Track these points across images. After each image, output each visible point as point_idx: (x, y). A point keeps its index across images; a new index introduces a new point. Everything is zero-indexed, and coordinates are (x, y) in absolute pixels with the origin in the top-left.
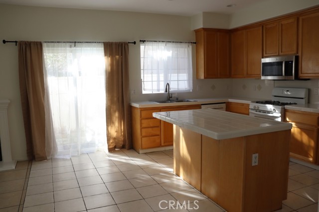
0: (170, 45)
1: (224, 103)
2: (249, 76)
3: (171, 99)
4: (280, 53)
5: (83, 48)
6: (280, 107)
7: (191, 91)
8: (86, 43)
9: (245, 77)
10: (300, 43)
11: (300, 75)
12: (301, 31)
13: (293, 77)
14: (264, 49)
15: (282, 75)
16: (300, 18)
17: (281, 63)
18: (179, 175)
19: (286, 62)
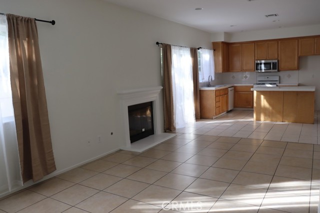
1: (233, 87)
2: (244, 70)
4: (267, 58)
9: (241, 71)
10: (279, 53)
11: (280, 69)
12: (279, 48)
13: (276, 70)
14: (256, 55)
15: (270, 69)
16: (280, 42)
17: (270, 63)
18: (260, 120)
19: (273, 63)
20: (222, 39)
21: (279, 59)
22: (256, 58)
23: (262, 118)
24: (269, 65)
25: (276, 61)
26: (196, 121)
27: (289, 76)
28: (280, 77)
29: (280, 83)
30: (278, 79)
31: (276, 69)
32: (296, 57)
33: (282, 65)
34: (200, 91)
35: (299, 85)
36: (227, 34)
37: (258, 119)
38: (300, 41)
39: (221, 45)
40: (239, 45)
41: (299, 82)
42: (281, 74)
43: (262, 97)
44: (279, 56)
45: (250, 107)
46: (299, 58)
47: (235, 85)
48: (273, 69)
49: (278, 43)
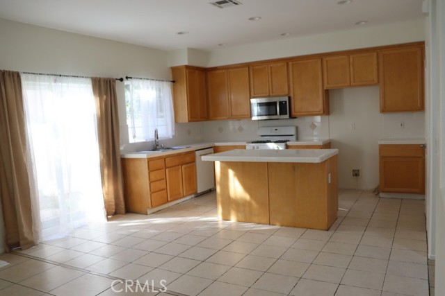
0: (154, 82)
1: (211, 147)
2: (233, 117)
3: (158, 147)
4: (271, 94)
5: (70, 84)
6: (284, 144)
7: (171, 137)
8: (74, 78)
10: (291, 85)
11: (294, 114)
12: (291, 75)
13: (287, 116)
14: (252, 89)
15: (275, 114)
16: (290, 63)
17: (275, 104)
18: (229, 220)
19: (281, 103)
21: (292, 95)
22: (252, 95)
25: (286, 99)
27: (313, 127)
28: (297, 128)
29: (297, 139)
31: (286, 114)
32: (320, 91)
33: (297, 106)
37: (226, 218)
38: (325, 60)
39: (184, 73)
40: (223, 71)
41: (331, 138)
43: (231, 172)
44: (292, 91)
47: (217, 144)
48: (281, 114)
49: (288, 65)
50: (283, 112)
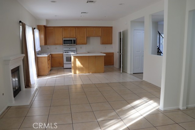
2: (56, 44)
4: (70, 37)
9: (54, 44)
11: (77, 44)
12: (77, 32)
13: (75, 44)
14: (63, 35)
15: (72, 43)
16: (77, 28)
18: (76, 73)
19: (74, 40)
20: (44, 23)
21: (77, 38)
22: (63, 37)
23: (77, 72)
24: (71, 41)
25: (75, 39)
26: (38, 78)
27: (81, 48)
28: (76, 48)
29: (76, 52)
30: (75, 50)
32: (86, 37)
33: (78, 41)
34: (37, 57)
35: (88, 53)
36: (47, 21)
37: (75, 73)
38: (87, 28)
39: (43, 27)
40: (52, 28)
42: (77, 46)
43: (77, 60)
44: (77, 36)
45: (61, 66)
46: (87, 37)
47: (52, 53)
48: (74, 44)
49: (76, 28)
50: (74, 43)
